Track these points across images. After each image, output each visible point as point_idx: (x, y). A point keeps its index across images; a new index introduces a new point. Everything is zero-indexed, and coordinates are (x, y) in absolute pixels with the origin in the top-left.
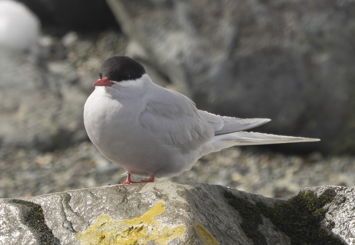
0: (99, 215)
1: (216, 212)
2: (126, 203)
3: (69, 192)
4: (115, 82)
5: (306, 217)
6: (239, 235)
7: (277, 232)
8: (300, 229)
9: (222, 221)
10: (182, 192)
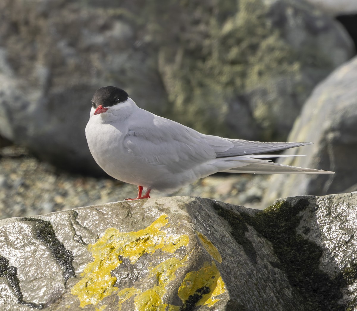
0: (106, 228)
1: (211, 222)
2: (131, 217)
3: (75, 209)
4: (108, 107)
5: (283, 225)
6: (232, 242)
7: (261, 238)
8: (279, 235)
9: (217, 230)
10: (182, 205)
